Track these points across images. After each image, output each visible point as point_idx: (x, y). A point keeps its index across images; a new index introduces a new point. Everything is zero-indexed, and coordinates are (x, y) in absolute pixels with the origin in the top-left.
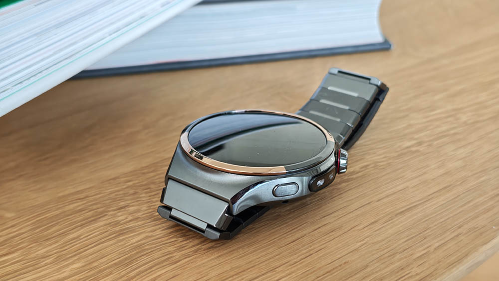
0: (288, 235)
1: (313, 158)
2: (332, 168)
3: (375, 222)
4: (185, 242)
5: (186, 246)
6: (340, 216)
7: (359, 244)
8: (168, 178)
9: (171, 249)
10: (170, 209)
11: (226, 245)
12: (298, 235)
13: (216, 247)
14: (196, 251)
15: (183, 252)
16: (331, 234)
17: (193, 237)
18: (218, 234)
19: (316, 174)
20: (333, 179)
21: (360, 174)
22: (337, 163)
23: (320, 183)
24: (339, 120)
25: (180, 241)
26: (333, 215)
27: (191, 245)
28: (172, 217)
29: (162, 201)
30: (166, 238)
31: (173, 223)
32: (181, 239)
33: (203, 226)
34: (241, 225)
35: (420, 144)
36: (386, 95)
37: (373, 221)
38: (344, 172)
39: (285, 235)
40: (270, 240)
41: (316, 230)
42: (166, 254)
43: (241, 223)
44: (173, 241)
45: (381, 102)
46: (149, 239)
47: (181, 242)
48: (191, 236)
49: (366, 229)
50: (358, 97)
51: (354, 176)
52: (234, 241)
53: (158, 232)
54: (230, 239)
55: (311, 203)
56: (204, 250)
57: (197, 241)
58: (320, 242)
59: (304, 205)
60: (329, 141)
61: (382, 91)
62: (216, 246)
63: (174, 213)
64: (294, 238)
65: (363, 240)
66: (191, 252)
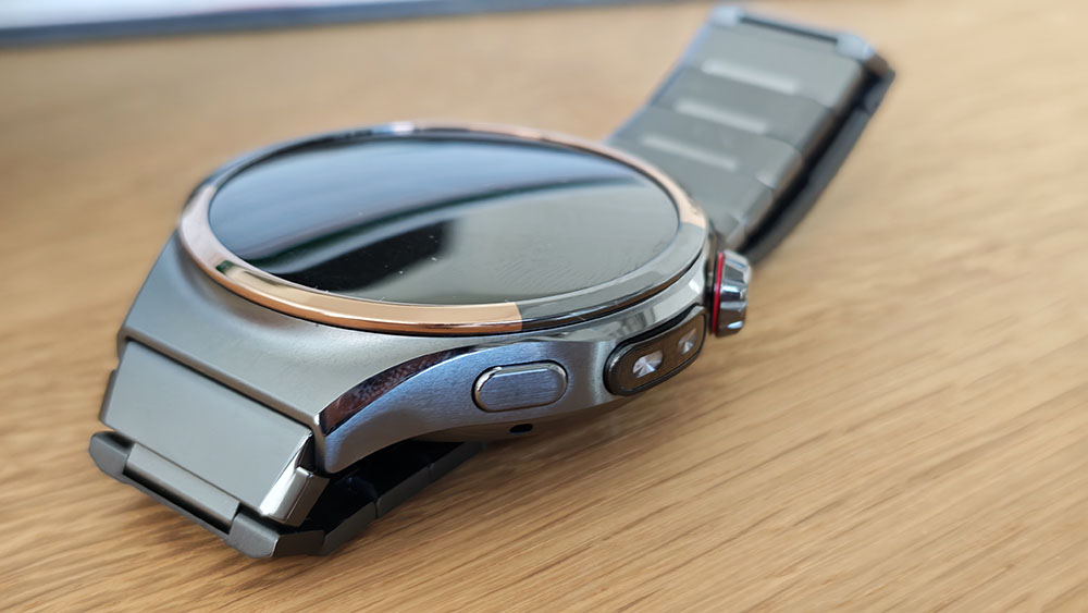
0: (529, 545)
1: (624, 279)
2: (693, 313)
3: (837, 504)
4: (170, 561)
5: (170, 576)
6: (717, 481)
7: (776, 583)
8: (127, 338)
9: (116, 585)
10: (124, 443)
11: (311, 576)
12: (565, 544)
13: (273, 583)
14: (200, 596)
15: (153, 599)
16: (682, 543)
17: (202, 544)
18: (272, 539)
19: (636, 329)
20: (697, 352)
21: (792, 341)
22: (710, 297)
23: (646, 365)
24: (729, 164)
25: (154, 556)
26: (693, 476)
27: (186, 571)
28: (131, 476)
29: (101, 416)
30: (111, 545)
31: (132, 493)
32: (159, 549)
33: (225, 510)
34: (371, 505)
35: (992, 248)
36: (886, 91)
37: (830, 498)
38: (736, 331)
39: (520, 544)
40: (463, 560)
41: (627, 527)
42: (93, 602)
43: (368, 500)
44: (129, 557)
45: (871, 114)
46: (53, 547)
47: (156, 559)
48: (196, 539)
49: (804, 528)
50: (796, 98)
51: (774, 347)
52: (337, 563)
53: (86, 523)
54: (325, 555)
55: (622, 434)
56: (231, 592)
57: (212, 559)
58: (637, 572)
59: (599, 440)
60: (689, 224)
61: (872, 80)
62: (272, 577)
63: (137, 460)
64: (550, 556)
65: (791, 569)
66: (183, 597)
